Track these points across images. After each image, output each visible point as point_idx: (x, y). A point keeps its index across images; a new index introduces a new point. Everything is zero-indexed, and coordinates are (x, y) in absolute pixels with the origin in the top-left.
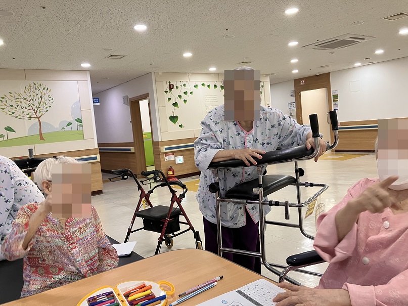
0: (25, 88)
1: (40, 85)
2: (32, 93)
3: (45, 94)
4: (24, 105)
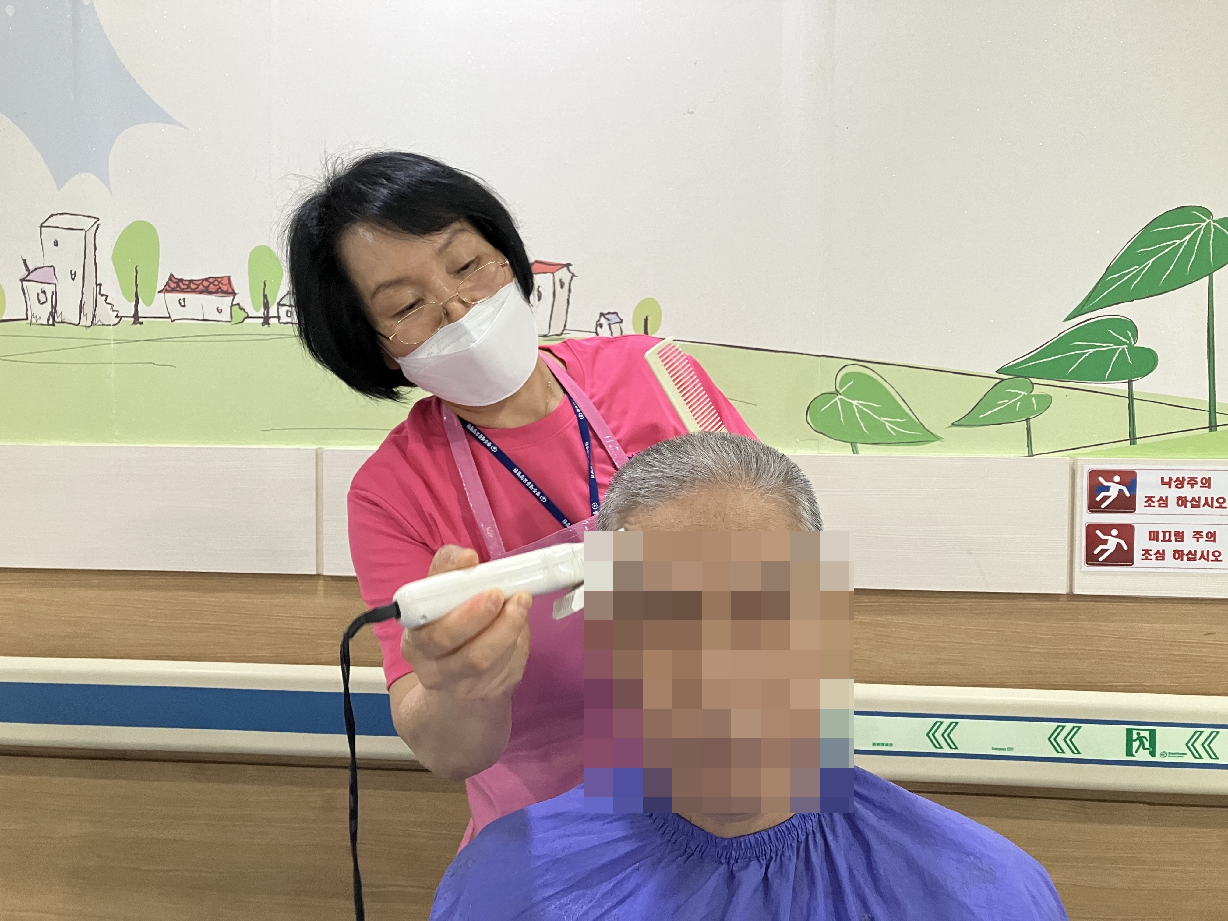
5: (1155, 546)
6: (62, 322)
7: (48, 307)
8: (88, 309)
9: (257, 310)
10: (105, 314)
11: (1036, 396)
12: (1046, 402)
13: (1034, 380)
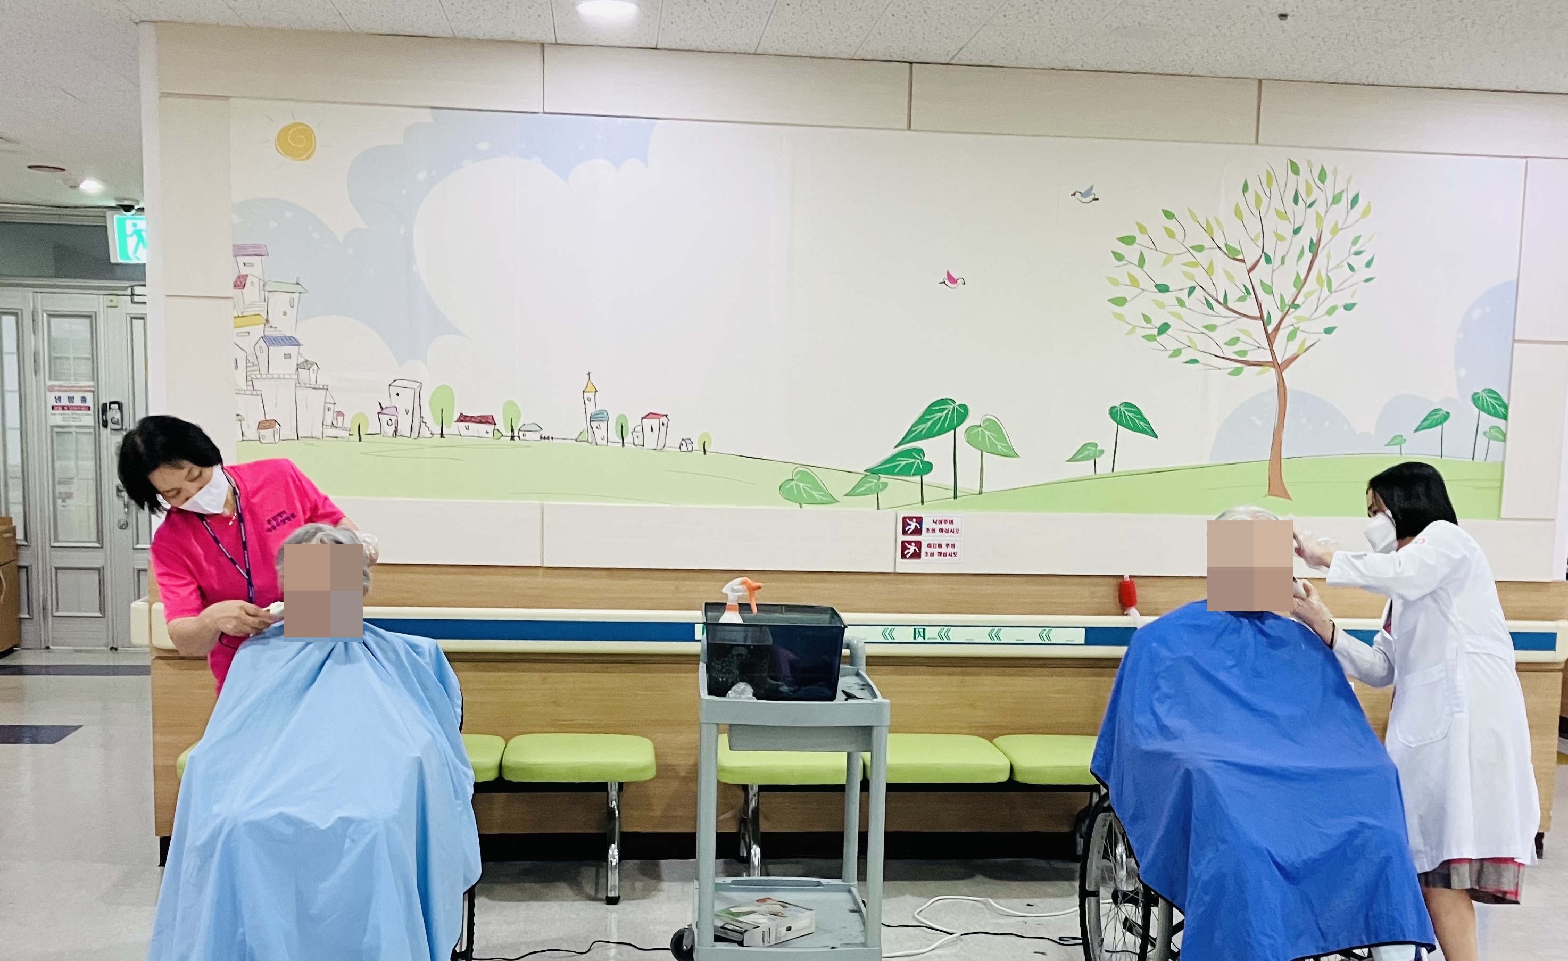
0: (1245, 188)
1: (1322, 176)
2: (1271, 221)
3: (1335, 231)
4: (1222, 285)
5: (930, 550)
6: (401, 436)
7: (393, 428)
8: (416, 429)
9: (507, 432)
10: (425, 432)
11: (881, 483)
12: (885, 485)
13: (880, 475)
